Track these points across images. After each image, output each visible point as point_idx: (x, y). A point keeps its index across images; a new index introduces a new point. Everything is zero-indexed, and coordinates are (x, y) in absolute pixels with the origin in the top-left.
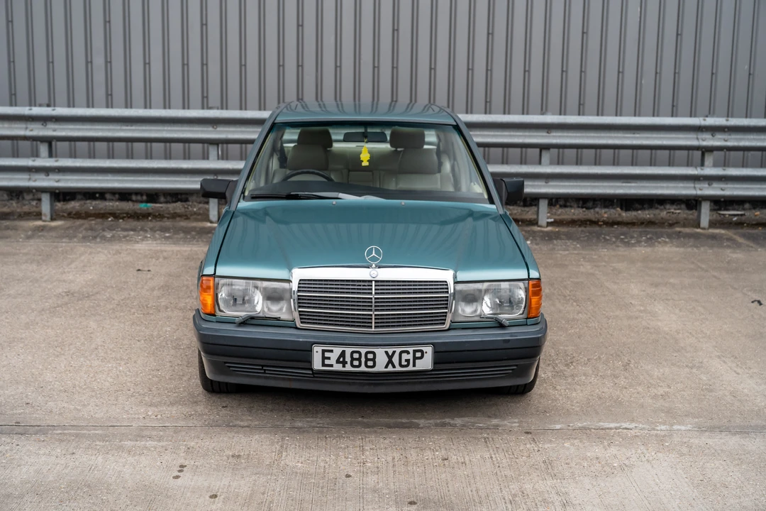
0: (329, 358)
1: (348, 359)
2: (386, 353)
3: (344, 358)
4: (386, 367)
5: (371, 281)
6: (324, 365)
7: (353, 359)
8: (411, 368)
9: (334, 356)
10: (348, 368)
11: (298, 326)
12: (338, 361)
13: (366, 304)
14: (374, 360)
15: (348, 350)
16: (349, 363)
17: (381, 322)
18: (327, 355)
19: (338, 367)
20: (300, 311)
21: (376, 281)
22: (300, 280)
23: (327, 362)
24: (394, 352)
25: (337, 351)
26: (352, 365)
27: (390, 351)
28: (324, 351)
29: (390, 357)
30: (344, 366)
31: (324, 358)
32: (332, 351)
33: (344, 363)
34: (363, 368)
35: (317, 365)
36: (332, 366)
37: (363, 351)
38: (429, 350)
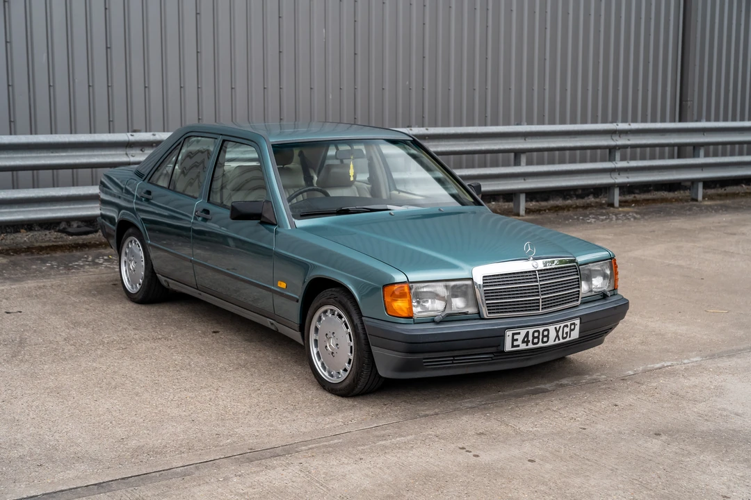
0: (517, 340)
1: (530, 338)
2: (556, 328)
3: (528, 338)
4: (555, 341)
5: (534, 271)
6: (513, 346)
7: (534, 338)
8: (568, 339)
9: (520, 337)
10: (531, 346)
11: (486, 317)
12: (523, 342)
13: (535, 291)
14: (548, 336)
15: (531, 331)
16: (531, 341)
17: (548, 303)
18: (516, 337)
19: (523, 347)
20: (487, 304)
21: (538, 271)
22: (484, 277)
23: (515, 343)
24: (560, 327)
25: (523, 332)
26: (534, 344)
27: (558, 326)
28: (513, 334)
29: (557, 332)
30: (527, 345)
31: (514, 340)
32: (519, 333)
33: (527, 342)
34: (540, 345)
35: (508, 347)
36: (518, 346)
37: (541, 329)
38: (577, 322)
